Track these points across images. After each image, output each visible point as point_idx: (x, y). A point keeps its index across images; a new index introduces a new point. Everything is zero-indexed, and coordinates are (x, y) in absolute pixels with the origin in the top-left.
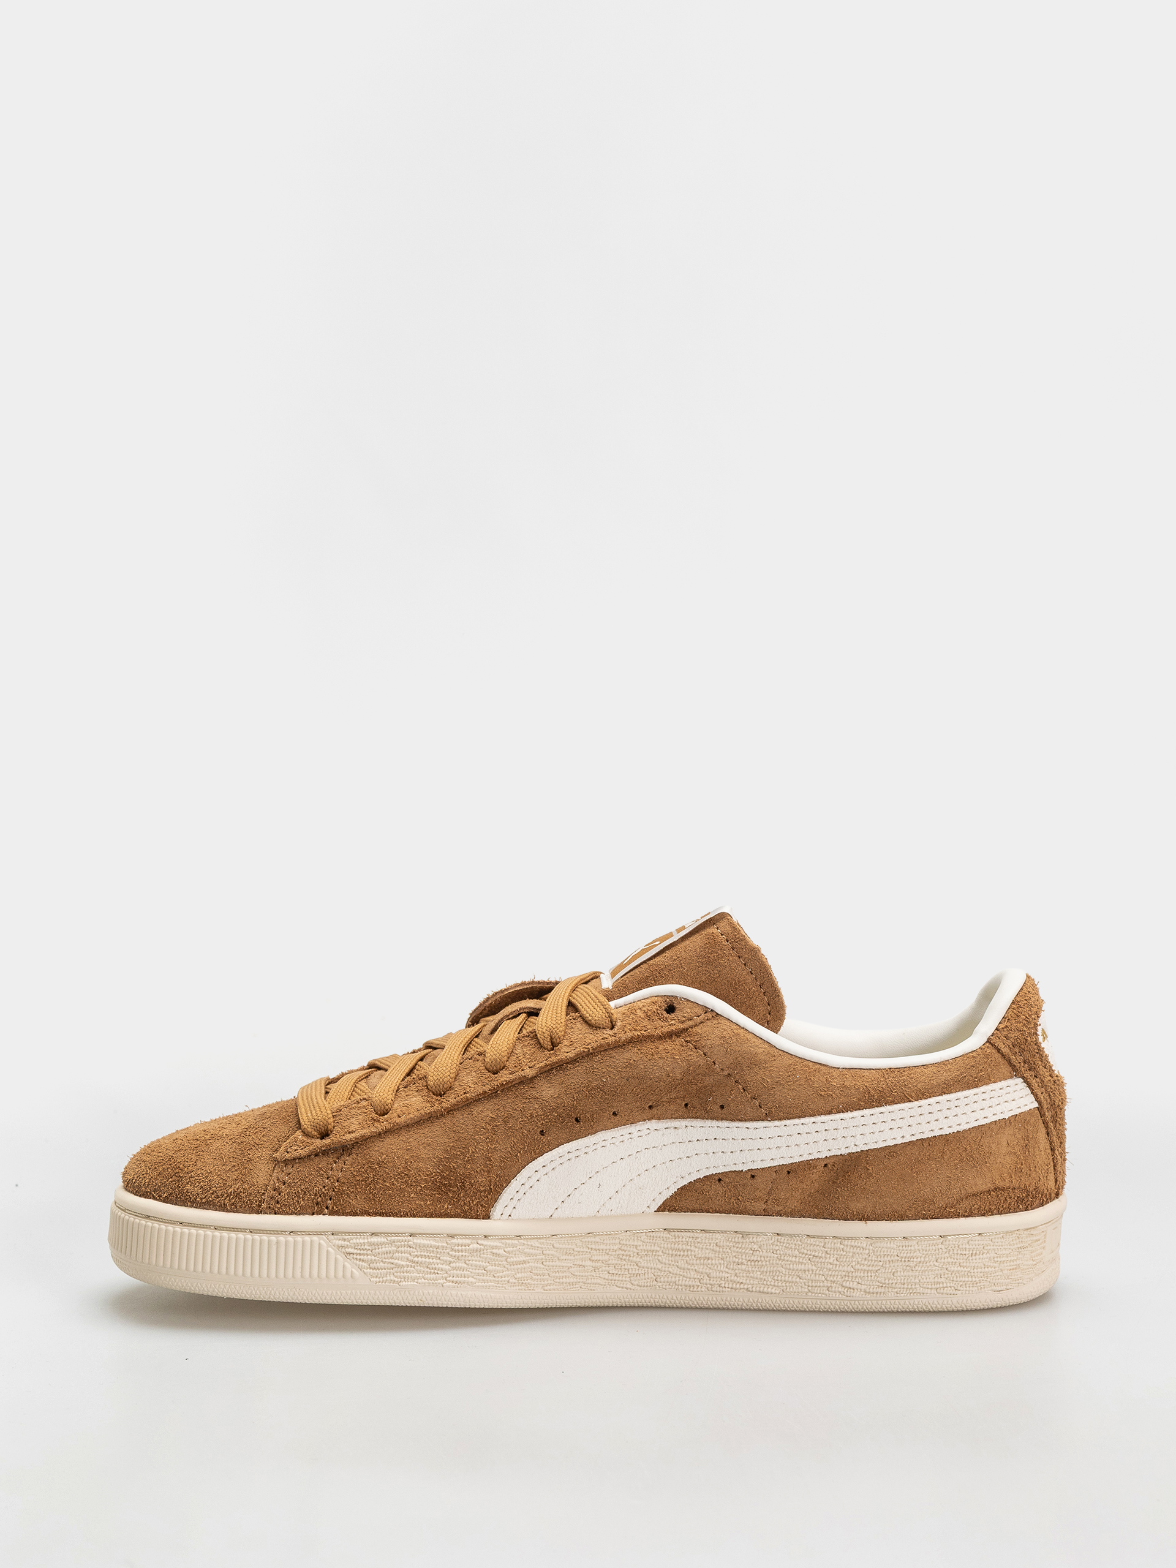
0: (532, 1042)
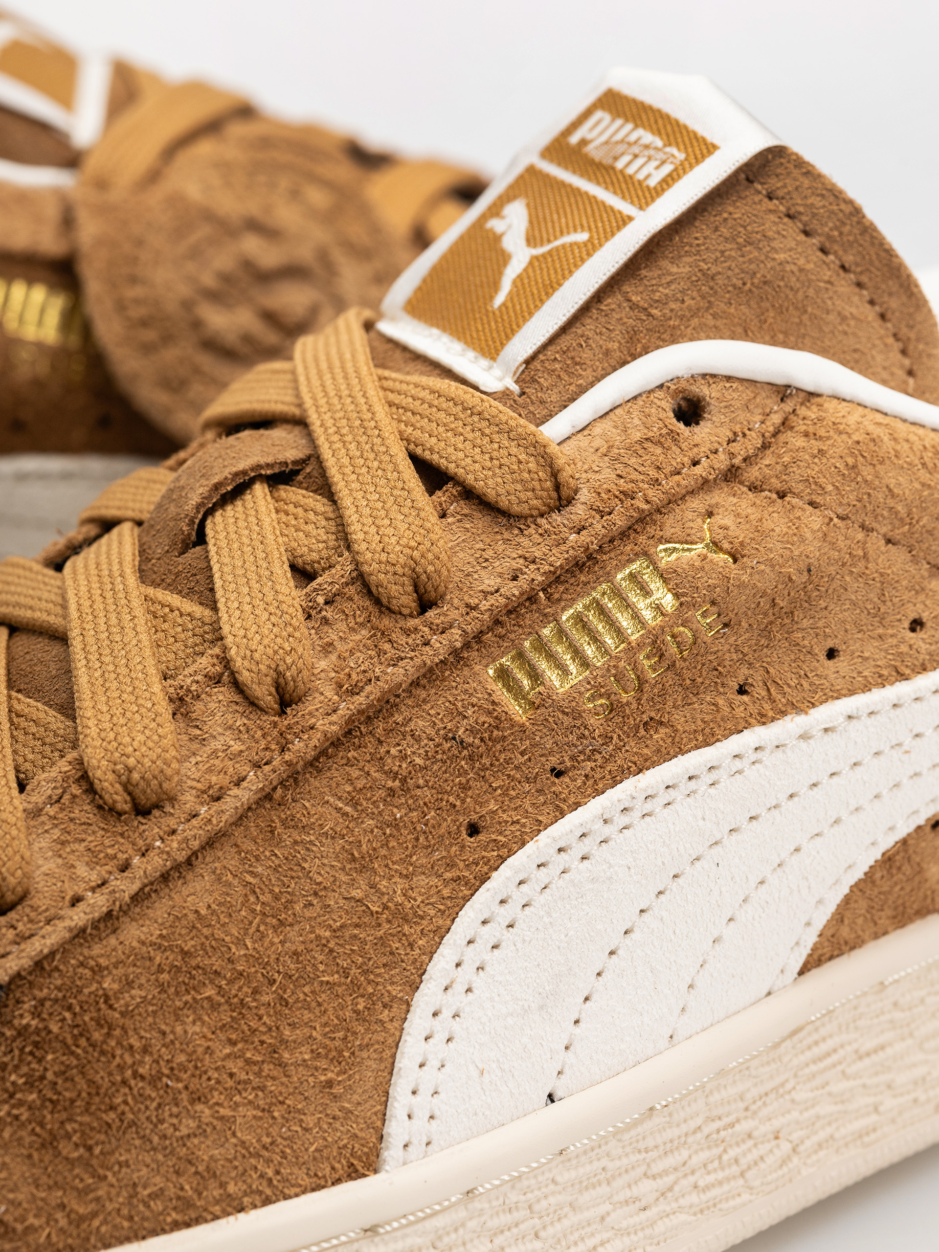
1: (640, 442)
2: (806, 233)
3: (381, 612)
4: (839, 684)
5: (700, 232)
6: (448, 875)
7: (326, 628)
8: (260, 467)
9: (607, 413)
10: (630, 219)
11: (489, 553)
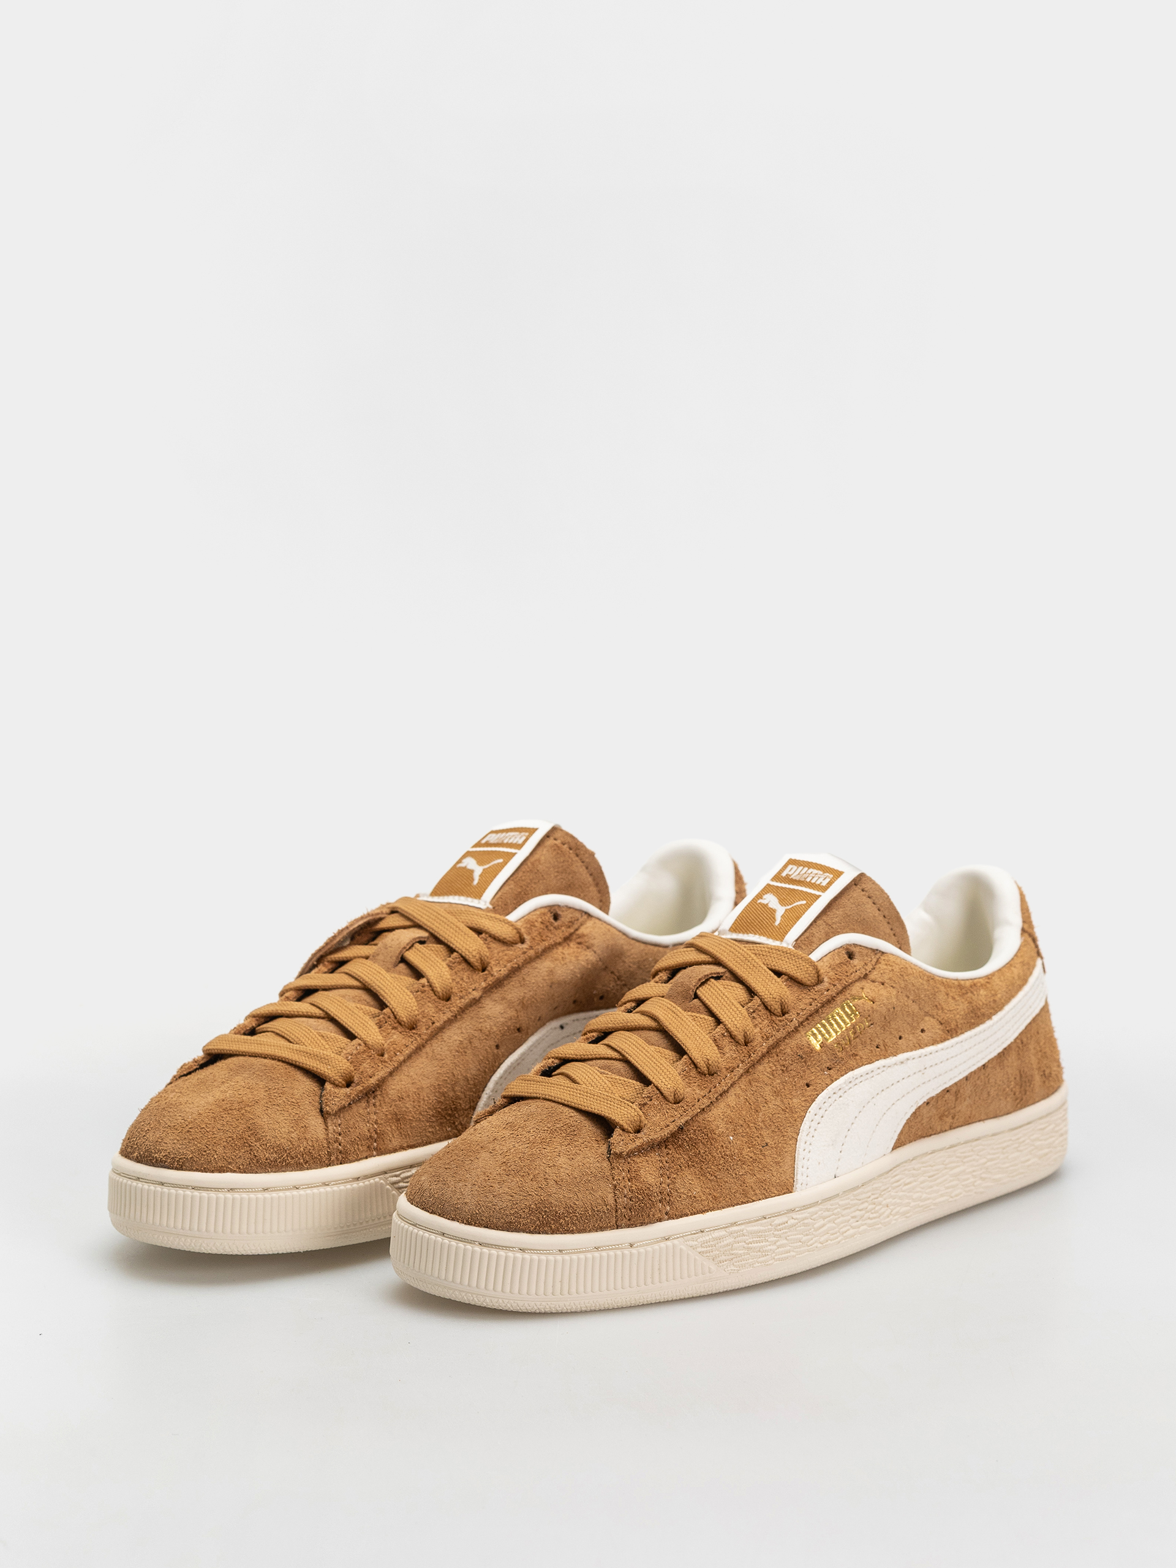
0: (460, 967)
1: (839, 964)
2: (874, 903)
3: (771, 1015)
4: (904, 1048)
5: (844, 900)
6: (803, 1099)
7: (754, 1020)
8: (712, 974)
9: (826, 955)
10: (820, 896)
11: (800, 997)
